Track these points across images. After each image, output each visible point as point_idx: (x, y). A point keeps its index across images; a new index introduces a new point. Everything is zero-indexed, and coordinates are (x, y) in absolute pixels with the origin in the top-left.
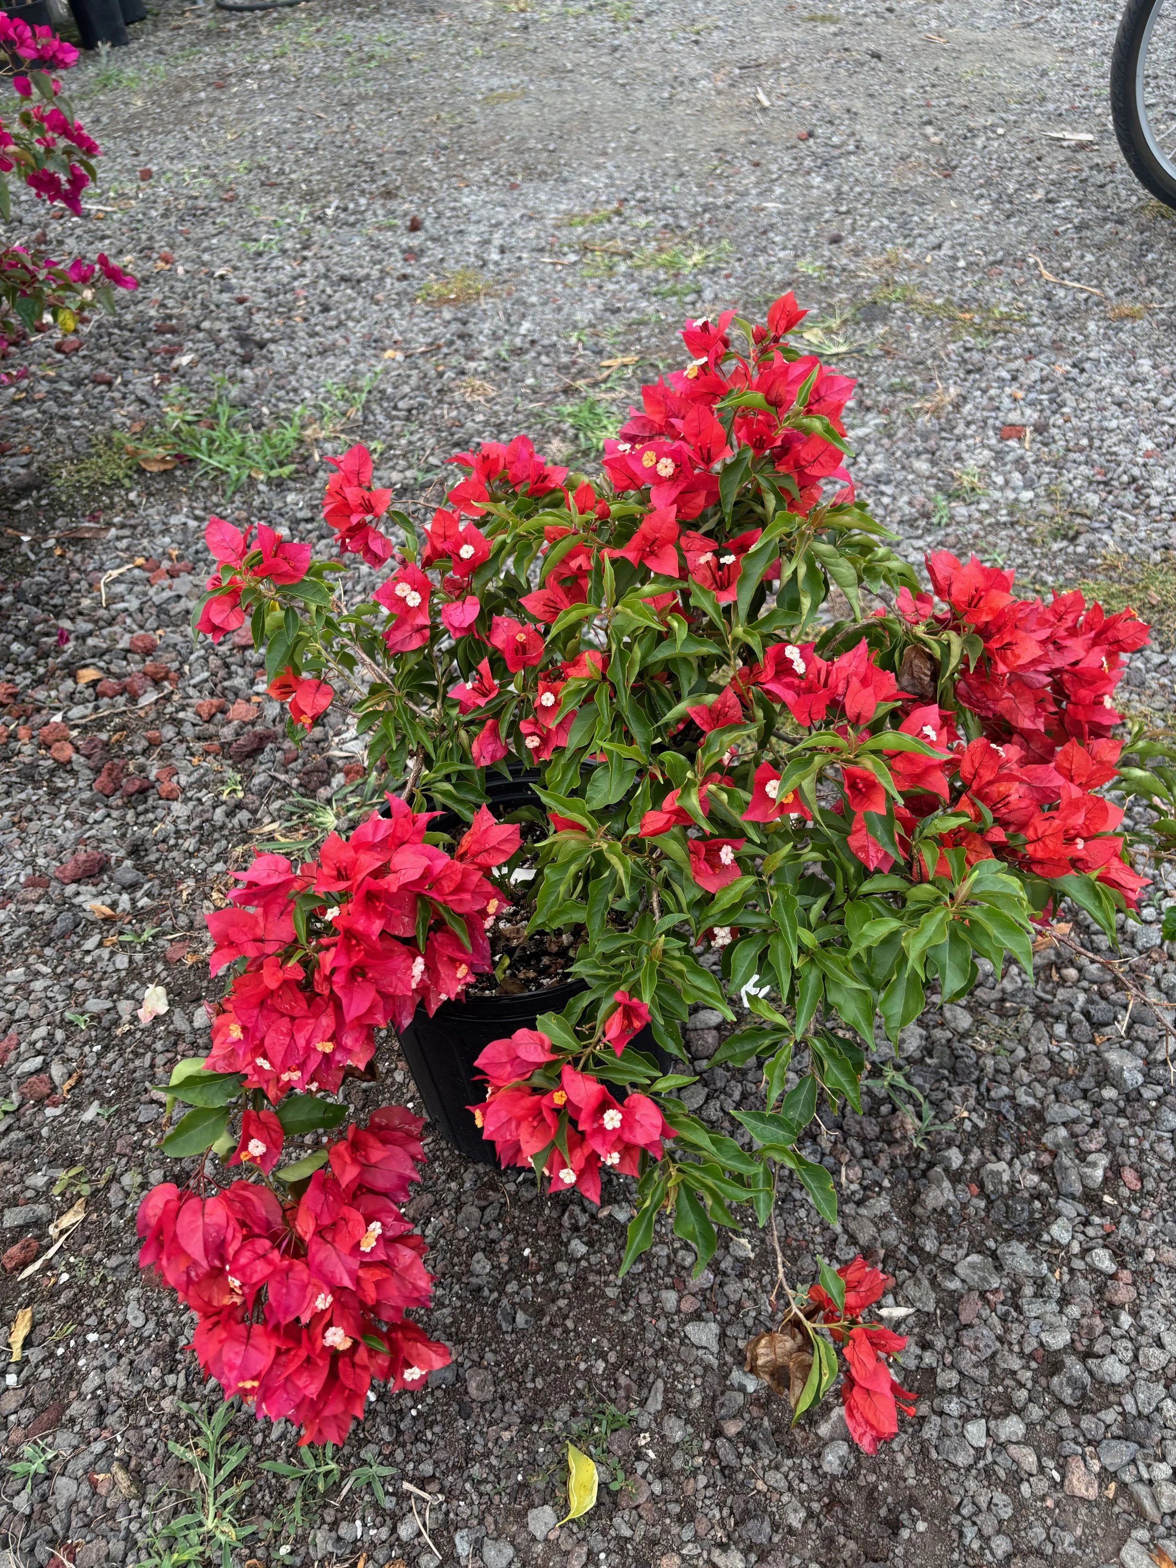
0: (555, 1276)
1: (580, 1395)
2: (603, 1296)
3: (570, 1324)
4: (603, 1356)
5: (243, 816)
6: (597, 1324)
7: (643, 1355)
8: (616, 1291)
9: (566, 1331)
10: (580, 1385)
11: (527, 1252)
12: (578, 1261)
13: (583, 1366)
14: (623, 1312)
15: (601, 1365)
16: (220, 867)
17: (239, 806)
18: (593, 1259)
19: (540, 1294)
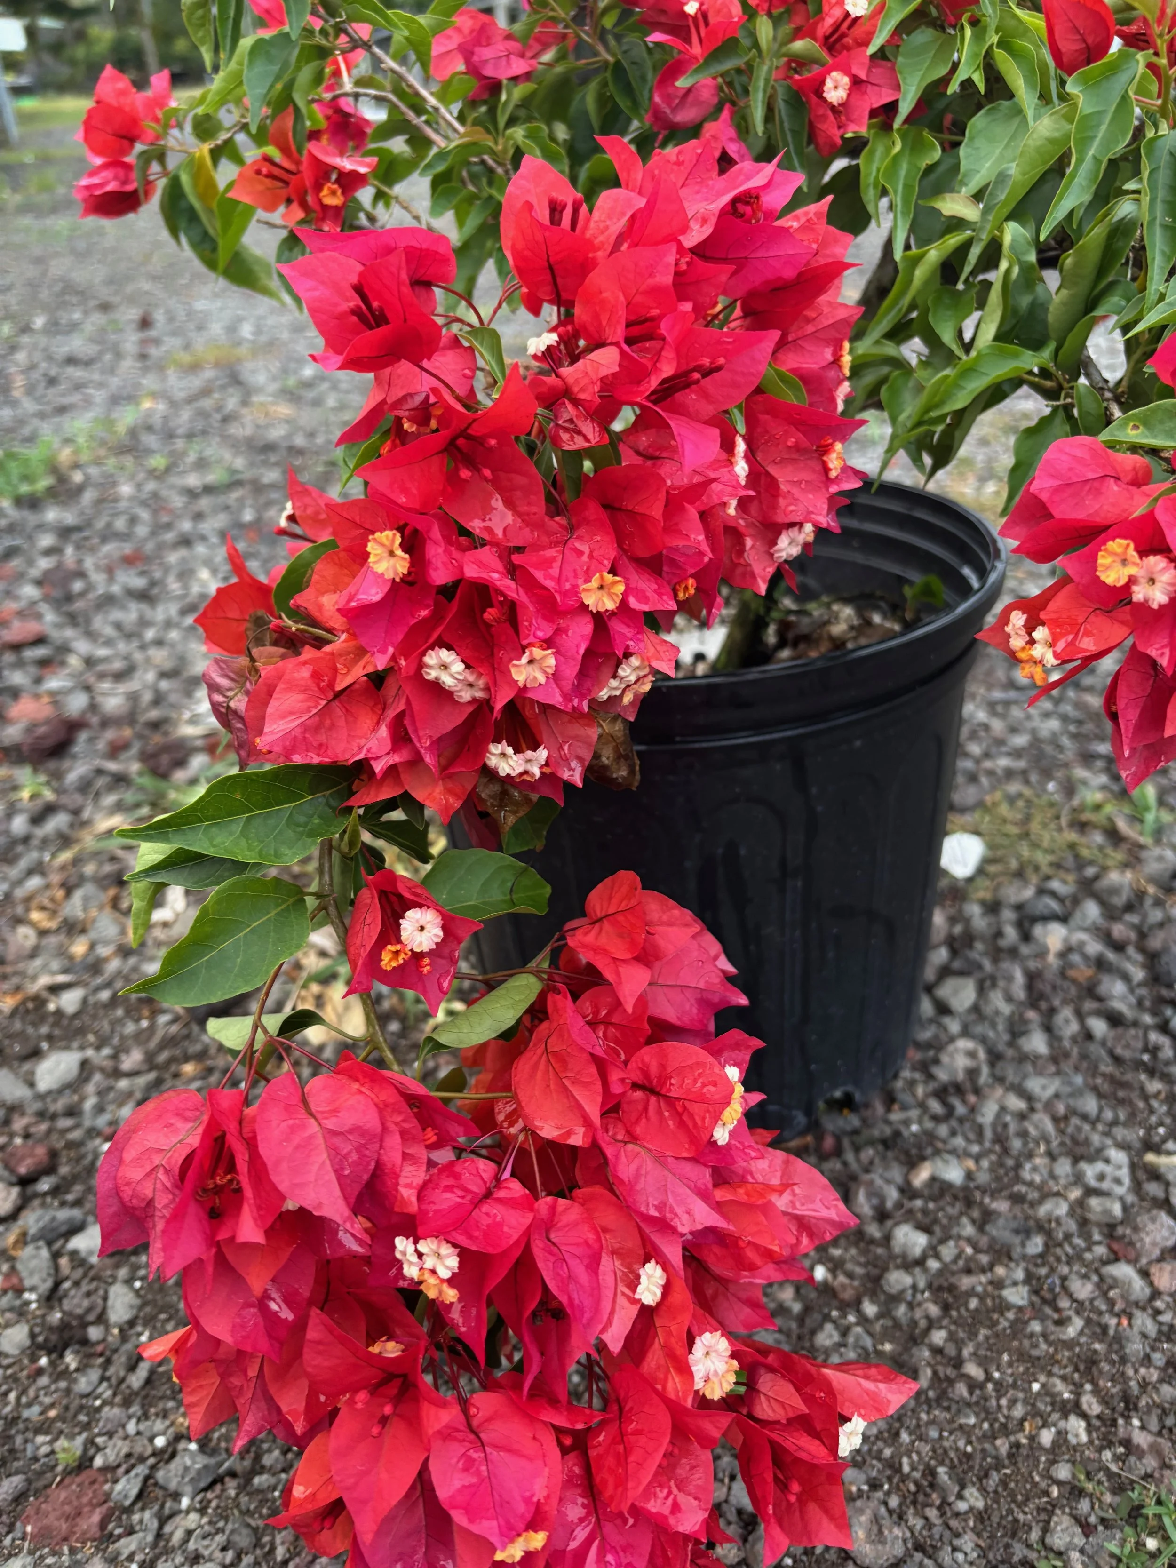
0: (895, 1299)
1: (1075, 1492)
2: (1003, 1307)
3: (973, 1370)
4: (1075, 1408)
5: (58, 822)
6: (1022, 1356)
7: (1144, 1385)
8: (1024, 1290)
9: (973, 1384)
10: (1063, 1472)
11: (820, 1273)
12: (920, 1262)
13: (1047, 1437)
14: (1061, 1322)
15: (1077, 1428)
16: (34, 882)
17: (49, 810)
18: (948, 1251)
19: (886, 1336)
